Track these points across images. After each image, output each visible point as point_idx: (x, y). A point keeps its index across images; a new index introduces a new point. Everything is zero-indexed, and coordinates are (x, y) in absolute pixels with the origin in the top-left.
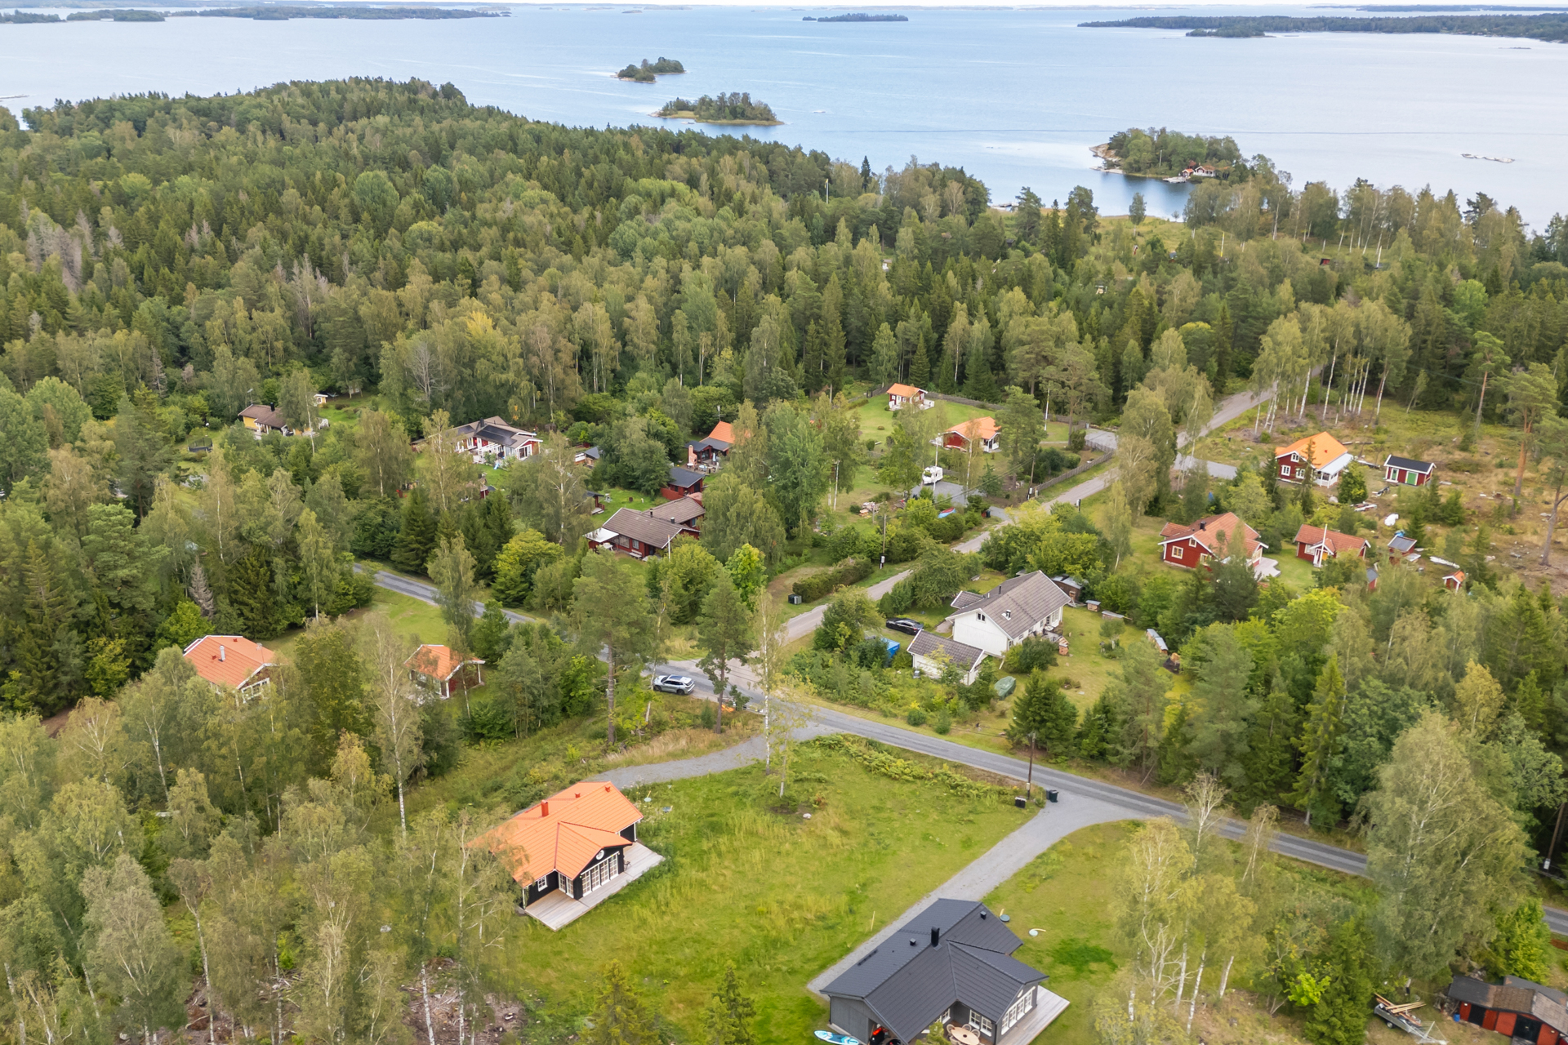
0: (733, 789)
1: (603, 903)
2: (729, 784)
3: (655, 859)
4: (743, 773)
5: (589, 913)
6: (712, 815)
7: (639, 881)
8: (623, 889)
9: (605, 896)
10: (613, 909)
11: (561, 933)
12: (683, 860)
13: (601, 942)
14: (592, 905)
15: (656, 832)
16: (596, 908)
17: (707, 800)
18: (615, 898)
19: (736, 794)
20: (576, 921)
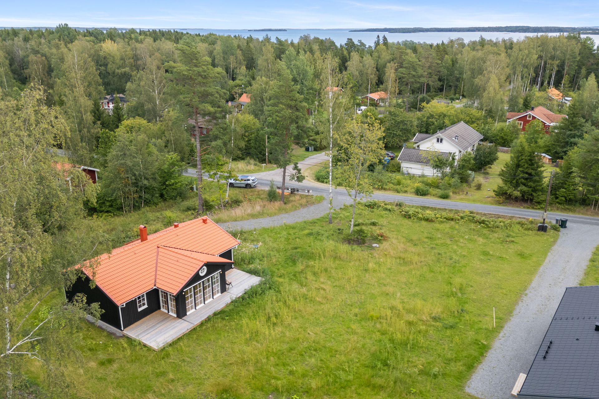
0: (306, 232)
1: (208, 319)
2: (302, 229)
3: (255, 280)
4: (311, 223)
5: (194, 330)
6: (296, 248)
7: (243, 298)
8: (227, 306)
9: (209, 312)
10: (220, 324)
11: (164, 352)
12: (281, 280)
13: (210, 358)
14: (197, 322)
15: (251, 260)
16: (202, 324)
17: (288, 239)
18: (220, 314)
19: (310, 234)
20: (180, 339)
